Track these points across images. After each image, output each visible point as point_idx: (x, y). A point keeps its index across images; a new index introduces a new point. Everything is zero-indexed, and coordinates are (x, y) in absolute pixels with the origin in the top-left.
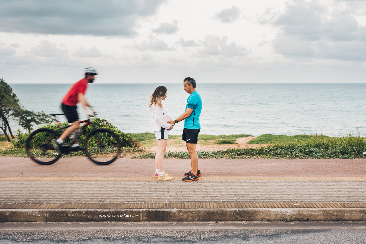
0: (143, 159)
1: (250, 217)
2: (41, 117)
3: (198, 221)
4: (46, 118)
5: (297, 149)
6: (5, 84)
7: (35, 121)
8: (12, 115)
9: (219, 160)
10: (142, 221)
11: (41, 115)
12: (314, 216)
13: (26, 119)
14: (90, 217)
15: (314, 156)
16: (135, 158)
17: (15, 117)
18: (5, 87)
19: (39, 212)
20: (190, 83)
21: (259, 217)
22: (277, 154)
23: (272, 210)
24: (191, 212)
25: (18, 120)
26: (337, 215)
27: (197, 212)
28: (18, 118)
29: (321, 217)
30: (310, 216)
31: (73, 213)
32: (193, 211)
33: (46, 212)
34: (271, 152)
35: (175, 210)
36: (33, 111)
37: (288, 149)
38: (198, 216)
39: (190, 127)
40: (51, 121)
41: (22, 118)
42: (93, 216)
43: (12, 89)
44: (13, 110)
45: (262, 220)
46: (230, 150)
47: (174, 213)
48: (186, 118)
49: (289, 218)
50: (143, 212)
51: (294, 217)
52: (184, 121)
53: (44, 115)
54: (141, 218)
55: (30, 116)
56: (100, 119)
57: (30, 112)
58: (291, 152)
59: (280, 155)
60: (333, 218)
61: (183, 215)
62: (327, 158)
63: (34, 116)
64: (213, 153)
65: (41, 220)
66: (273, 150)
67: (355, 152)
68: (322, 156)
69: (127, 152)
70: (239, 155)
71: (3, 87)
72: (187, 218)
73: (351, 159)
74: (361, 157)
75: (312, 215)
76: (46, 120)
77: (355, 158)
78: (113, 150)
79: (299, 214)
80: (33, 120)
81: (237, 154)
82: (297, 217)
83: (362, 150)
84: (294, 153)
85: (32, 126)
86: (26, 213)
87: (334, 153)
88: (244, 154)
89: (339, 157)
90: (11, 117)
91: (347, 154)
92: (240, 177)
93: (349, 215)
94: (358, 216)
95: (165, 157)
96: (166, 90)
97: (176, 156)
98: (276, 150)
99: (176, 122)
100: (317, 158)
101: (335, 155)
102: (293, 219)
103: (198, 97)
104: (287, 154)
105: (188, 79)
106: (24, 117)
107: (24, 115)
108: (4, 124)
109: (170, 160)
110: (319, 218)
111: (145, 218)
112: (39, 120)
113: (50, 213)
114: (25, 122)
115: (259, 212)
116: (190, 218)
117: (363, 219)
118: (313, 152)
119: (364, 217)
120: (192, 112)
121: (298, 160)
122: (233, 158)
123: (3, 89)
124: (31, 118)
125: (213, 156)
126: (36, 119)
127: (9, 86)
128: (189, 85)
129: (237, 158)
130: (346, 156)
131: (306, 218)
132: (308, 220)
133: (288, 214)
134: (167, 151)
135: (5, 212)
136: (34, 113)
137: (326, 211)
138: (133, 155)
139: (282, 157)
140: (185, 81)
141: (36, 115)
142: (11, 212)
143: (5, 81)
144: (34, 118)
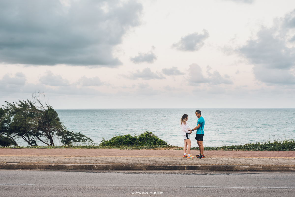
0: (180, 151)
1: (231, 169)
2: (79, 136)
3: (209, 170)
4: (82, 137)
5: (259, 146)
6: (53, 110)
7: (74, 139)
8: (57, 134)
9: (218, 151)
10: (186, 170)
11: (78, 134)
12: (258, 169)
13: (67, 138)
14: (164, 168)
15: (268, 150)
16: (175, 150)
17: (59, 136)
18: (53, 113)
19: (144, 166)
20: (198, 113)
21: (235, 169)
22: (248, 148)
23: (240, 166)
24: (206, 166)
25: (61, 138)
26: (268, 168)
27: (209, 167)
28: (61, 137)
29: (261, 169)
30: (256, 169)
31: (158, 166)
32: (207, 166)
33: (147, 166)
34: (245, 148)
35: (199, 166)
36: (73, 132)
37: (255, 146)
38: (209, 168)
39: (200, 133)
40: (86, 139)
41: (65, 137)
42: (166, 168)
43: (57, 114)
44: (57, 131)
45: (236, 170)
46: (224, 147)
47: (199, 167)
48: (198, 129)
49: (248, 170)
50: (186, 166)
51: (250, 169)
52: (196, 130)
53: (80, 135)
54: (185, 169)
55: (70, 135)
56: (149, 132)
57: (70, 132)
58: (256, 148)
59: (250, 149)
60: (267, 170)
61: (203, 168)
62: (274, 151)
63: (73, 136)
64: (215, 148)
65: (144, 169)
66: (247, 147)
67: (290, 147)
68: (272, 150)
69: (171, 147)
70: (228, 149)
71: (51, 113)
72: (205, 169)
73: (287, 151)
74: (293, 150)
75: (257, 168)
76: (82, 139)
77: (289, 150)
78: (164, 146)
79: (252, 168)
80: (72, 138)
81: (228, 148)
82: (251, 169)
83: (294, 147)
84: (257, 148)
85: (71, 143)
86: (139, 166)
87: (278, 148)
88: (231, 148)
89: (281, 150)
90: (56, 136)
91: (285, 149)
92: (228, 157)
93: (273, 168)
94: (277, 169)
95: (191, 149)
96: (187, 116)
97: (196, 149)
98: (248, 147)
99: (193, 130)
100: (269, 150)
101: (279, 149)
102: (249, 170)
103: (203, 119)
104: (253, 149)
105: (197, 111)
106: (65, 136)
107: (65, 135)
108: (50, 142)
109: (193, 151)
110: (260, 170)
111: (187, 169)
112: (77, 139)
113: (148, 166)
114: (66, 140)
115: (235, 167)
116: (206, 169)
117: (279, 170)
118: (268, 148)
119: (280, 169)
120: (200, 126)
121: (259, 151)
122: (225, 150)
123: (51, 114)
124: (71, 137)
125: (215, 149)
126: (74, 138)
127: (55, 112)
128: (198, 114)
129: (228, 150)
130: (284, 149)
131: (255, 170)
132: (256, 170)
133: (247, 168)
134: (191, 147)
135: (130, 166)
136: (73, 133)
137: (264, 167)
138: (174, 149)
139: (251, 150)
140: (196, 112)
141: (74, 135)
142: (132, 166)
143: (53, 108)
144: (73, 137)
